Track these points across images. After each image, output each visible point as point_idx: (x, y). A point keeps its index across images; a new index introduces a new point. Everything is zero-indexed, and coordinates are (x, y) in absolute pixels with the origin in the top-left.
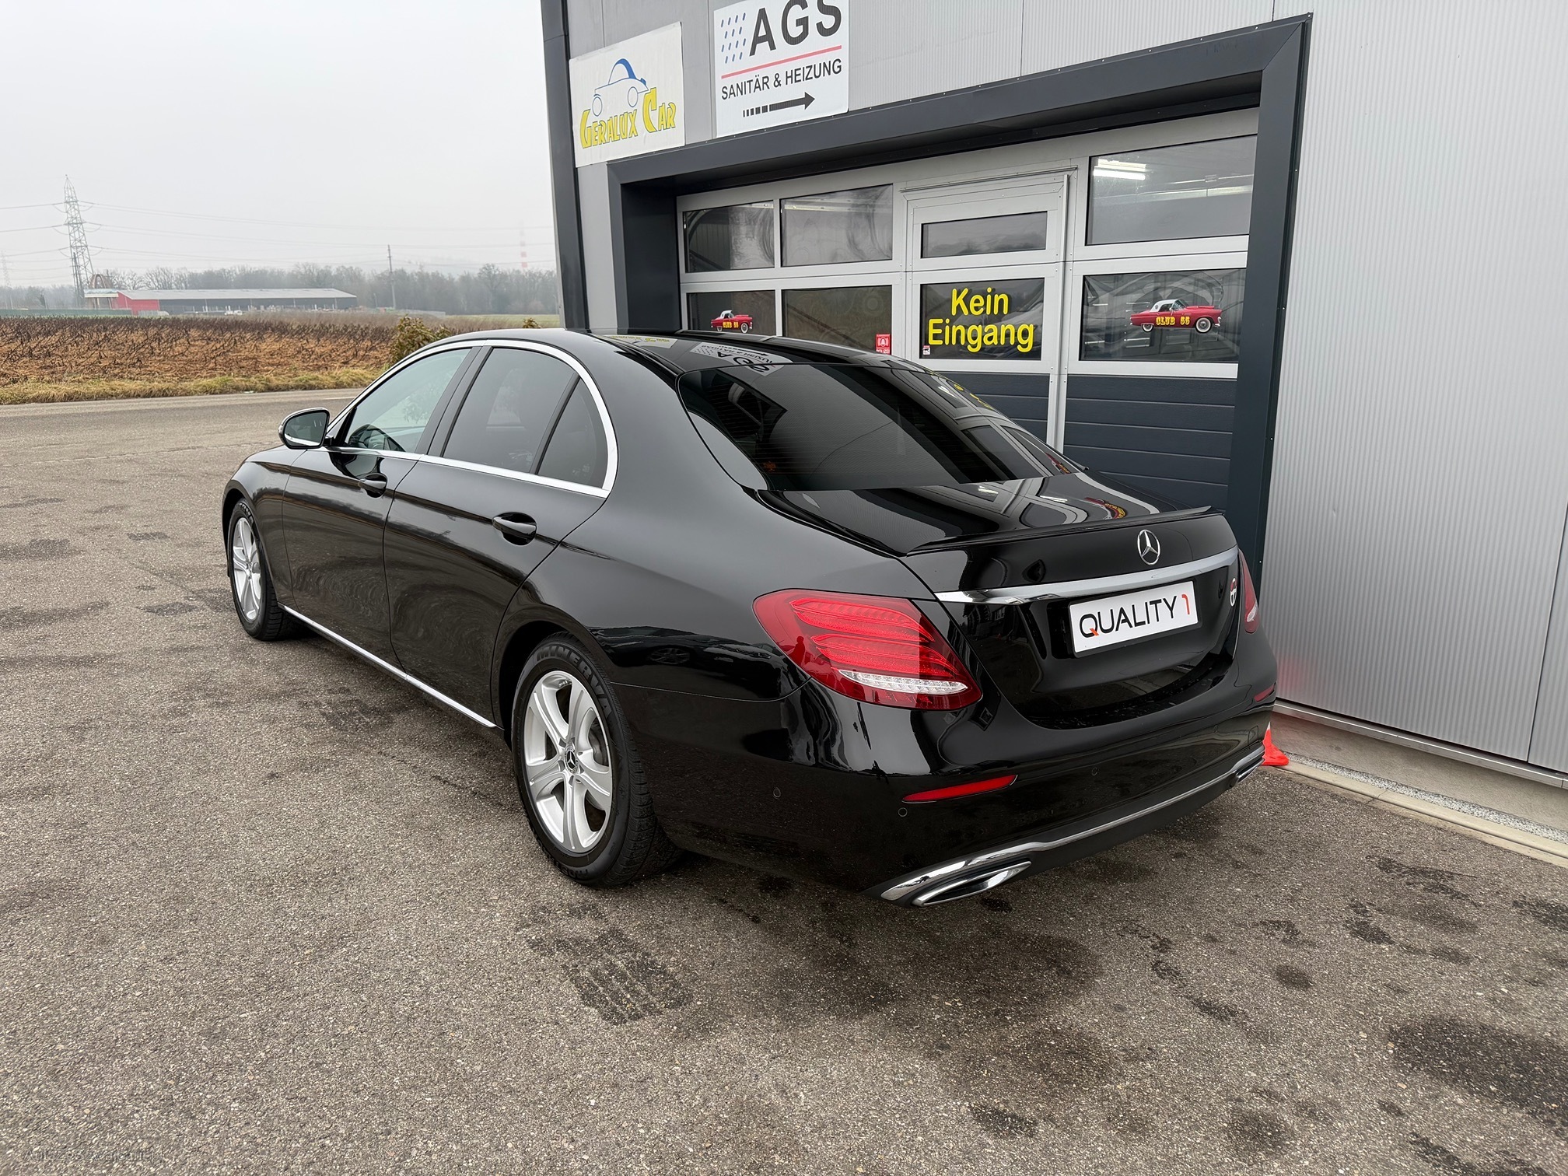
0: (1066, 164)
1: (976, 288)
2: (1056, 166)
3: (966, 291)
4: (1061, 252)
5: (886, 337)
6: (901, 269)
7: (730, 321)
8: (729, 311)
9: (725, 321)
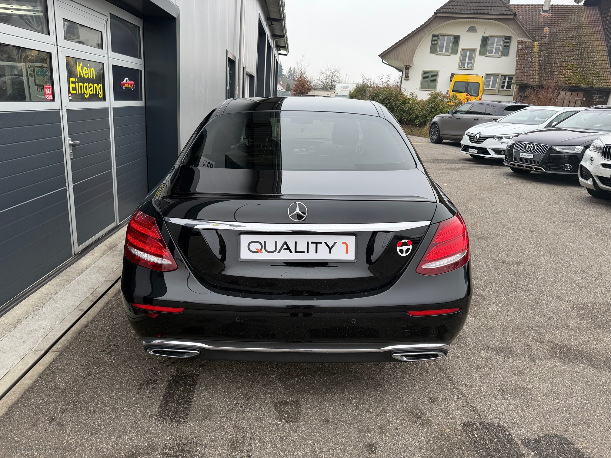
0: (105, 13)
1: (84, 63)
2: (103, 12)
3: (81, 64)
4: (107, 53)
5: (50, 88)
6: (56, 44)
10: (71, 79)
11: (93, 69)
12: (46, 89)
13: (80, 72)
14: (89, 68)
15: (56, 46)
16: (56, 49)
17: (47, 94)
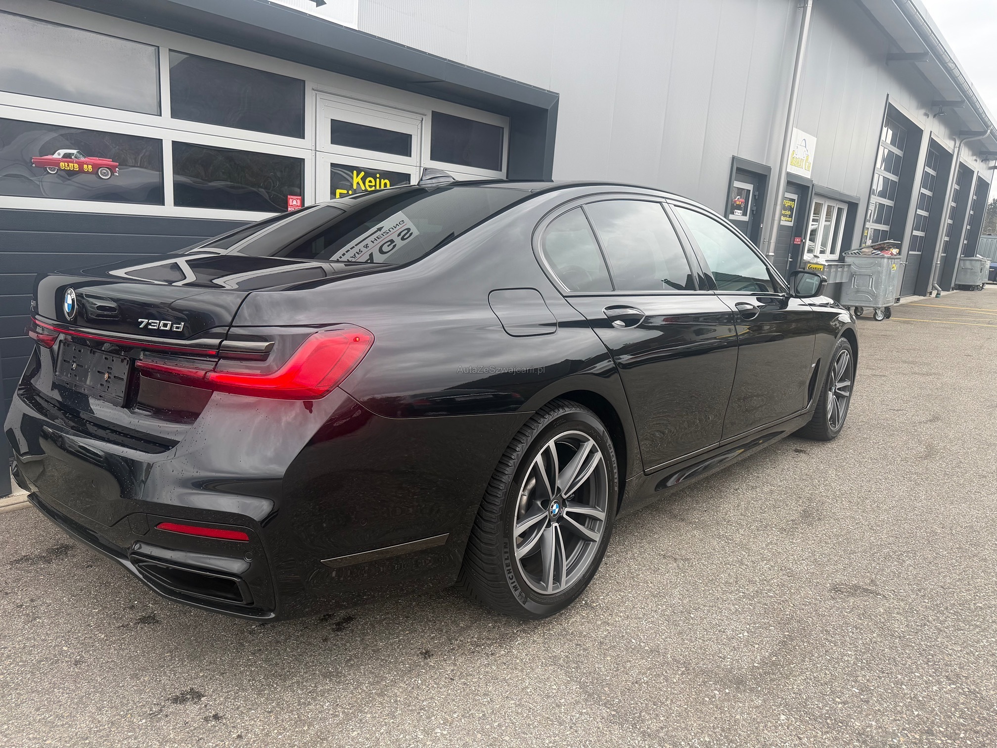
0: (420, 111)
1: (370, 173)
2: (415, 110)
3: (362, 174)
4: (419, 161)
5: (298, 199)
6: (314, 148)
7: (76, 163)
8: (75, 151)
9: (63, 162)
10: (338, 191)
11: (387, 181)
12: (291, 199)
13: (358, 183)
14: (378, 180)
15: (314, 152)
16: (314, 155)
17: (292, 206)
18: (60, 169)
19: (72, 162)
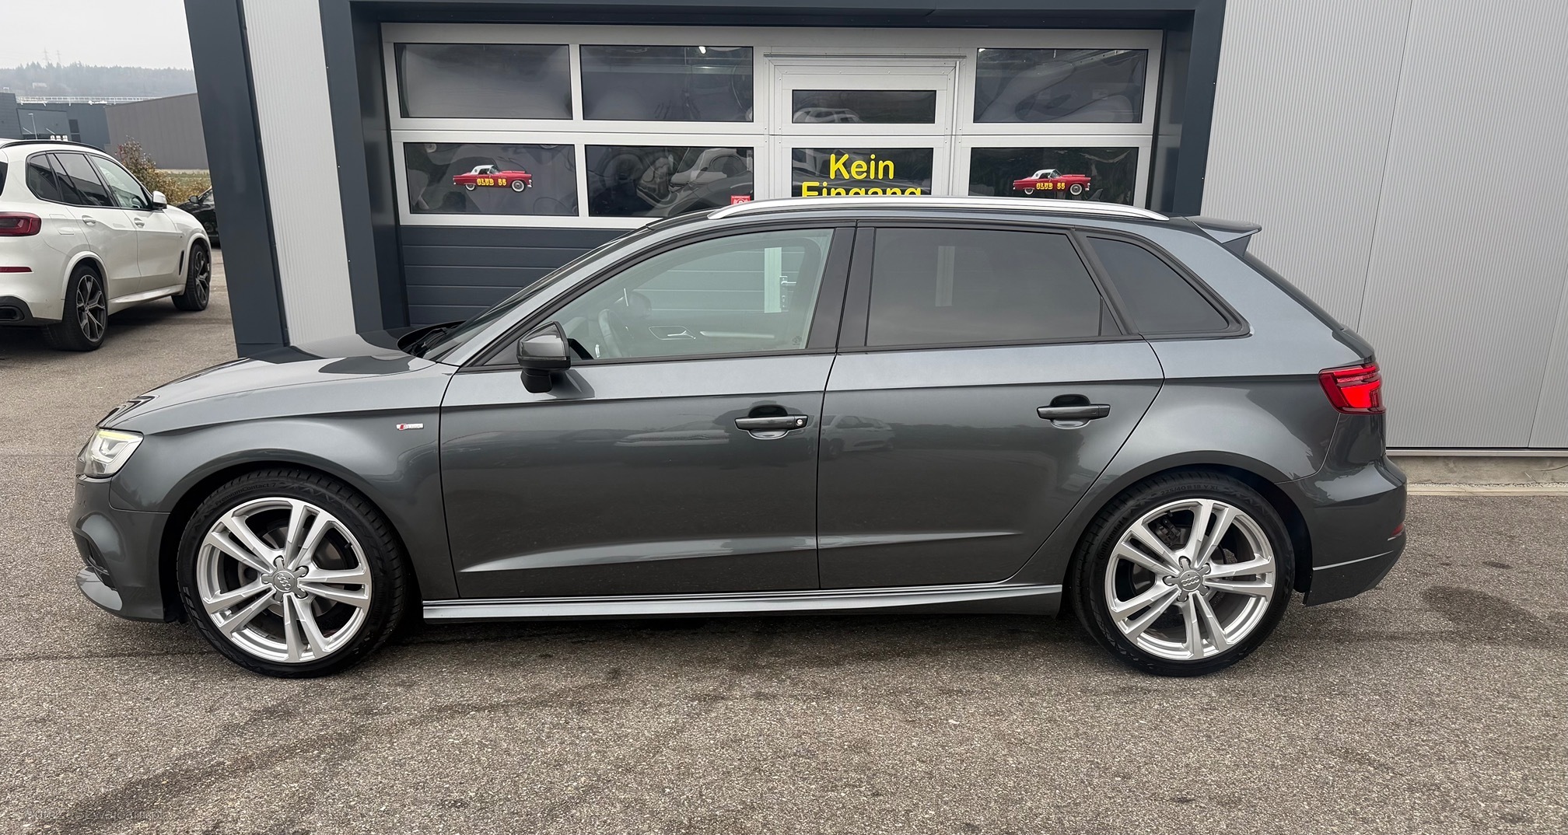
1: (857, 154)
2: (942, 54)
3: (846, 157)
5: (745, 199)
6: (766, 132)
7: (491, 178)
8: (489, 167)
9: (480, 178)
10: (805, 184)
13: (838, 171)
14: (873, 163)
15: (767, 137)
16: (767, 140)
18: (477, 186)
19: (488, 177)
